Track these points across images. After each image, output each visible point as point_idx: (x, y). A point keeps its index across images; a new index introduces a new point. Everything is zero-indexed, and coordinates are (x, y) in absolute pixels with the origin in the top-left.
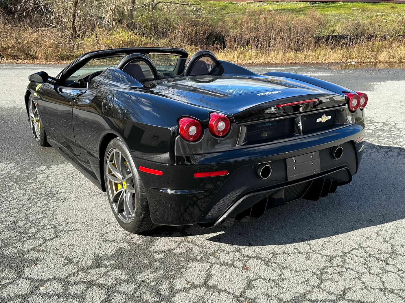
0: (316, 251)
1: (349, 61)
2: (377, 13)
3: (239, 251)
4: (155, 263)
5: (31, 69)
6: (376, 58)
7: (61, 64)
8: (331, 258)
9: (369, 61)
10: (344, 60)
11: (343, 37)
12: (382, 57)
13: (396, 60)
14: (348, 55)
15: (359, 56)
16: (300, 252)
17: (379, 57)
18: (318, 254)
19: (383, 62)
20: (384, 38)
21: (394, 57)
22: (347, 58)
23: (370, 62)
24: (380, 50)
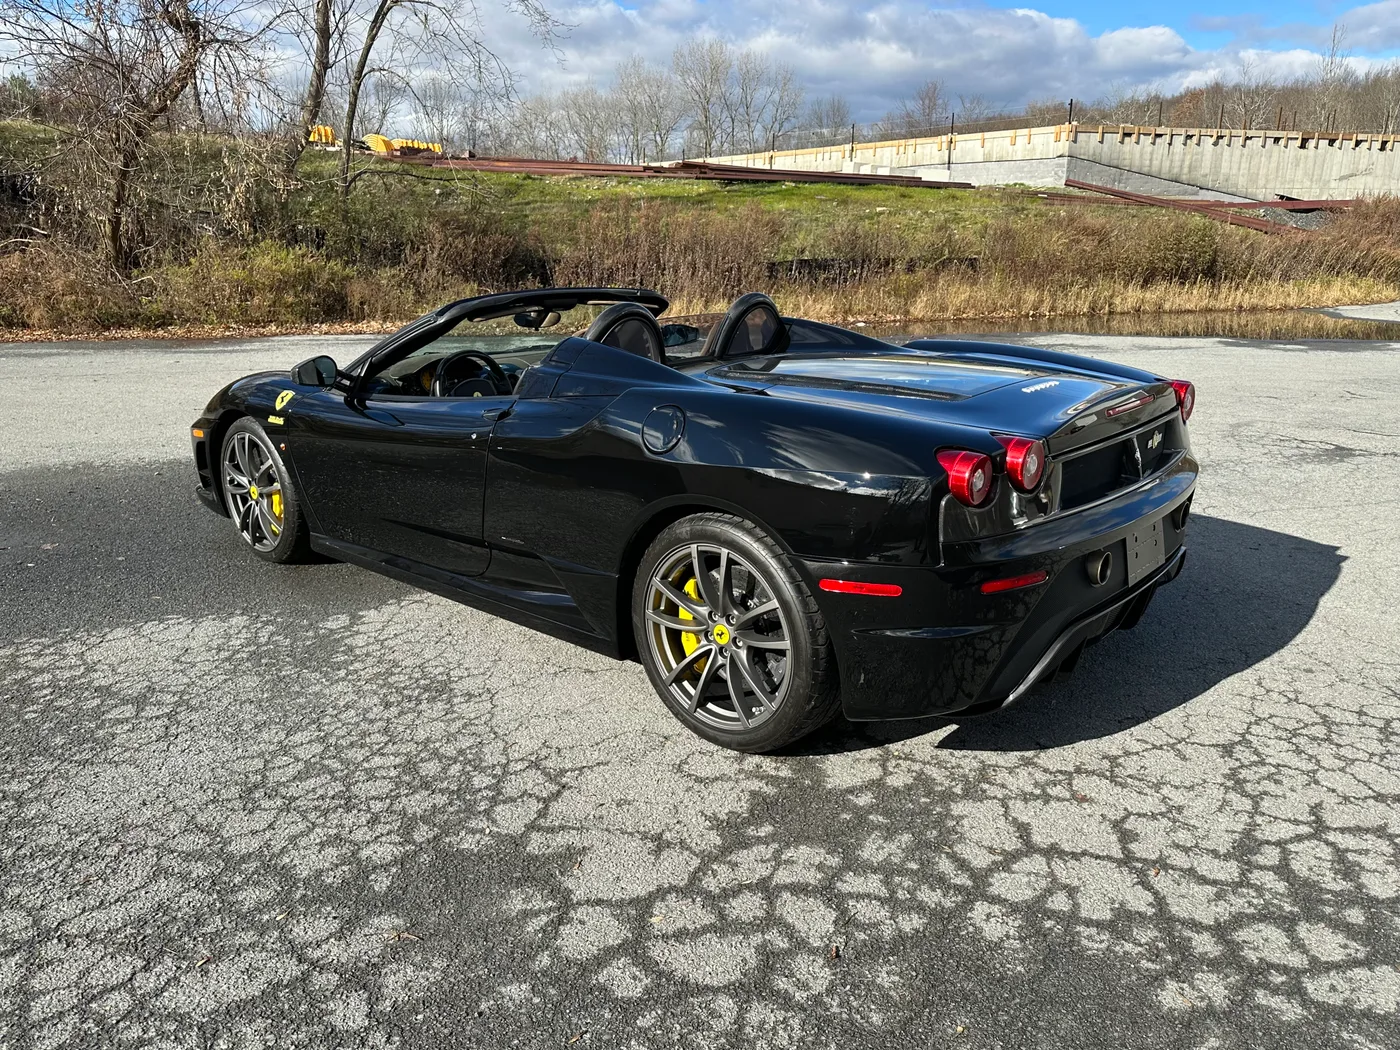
0: (1184, 739)
1: (851, 319)
2: (878, 209)
3: (1028, 763)
4: (871, 817)
5: (25, 355)
6: (907, 312)
7: (106, 338)
8: (1227, 750)
9: (892, 318)
10: (839, 318)
11: (823, 265)
12: (919, 309)
13: (949, 314)
14: (847, 307)
15: (869, 307)
16: (1155, 747)
17: (912, 309)
18: (1193, 744)
19: (921, 321)
20: (911, 268)
21: (943, 309)
22: (846, 312)
23: (895, 321)
24: (913, 292)
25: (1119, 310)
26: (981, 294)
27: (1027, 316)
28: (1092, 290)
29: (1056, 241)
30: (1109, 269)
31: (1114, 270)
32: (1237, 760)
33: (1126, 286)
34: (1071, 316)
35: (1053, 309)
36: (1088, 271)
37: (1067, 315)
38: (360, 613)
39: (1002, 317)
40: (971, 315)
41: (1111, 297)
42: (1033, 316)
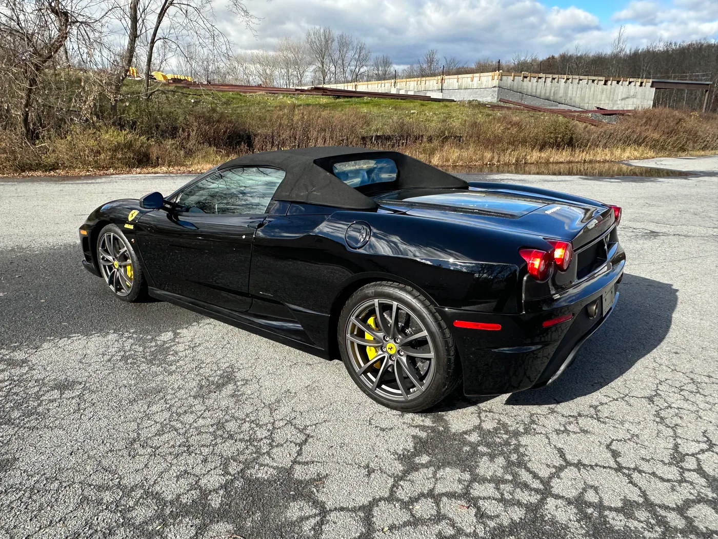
0: (627, 395)
2: (412, 111)
3: (553, 411)
4: (479, 448)
7: (23, 177)
8: (651, 399)
11: (388, 138)
12: (436, 160)
13: (450, 163)
16: (614, 399)
17: (432, 161)
18: (632, 397)
20: (430, 140)
21: (448, 160)
24: (432, 152)
25: (529, 161)
26: (465, 154)
27: (487, 164)
28: (516, 153)
29: (498, 128)
30: (524, 142)
31: (526, 143)
32: (657, 406)
33: (532, 151)
34: (507, 164)
35: (499, 161)
36: (514, 143)
37: (505, 164)
38: (178, 331)
39: (475, 165)
40: (461, 164)
41: (526, 155)
42: (490, 164)
